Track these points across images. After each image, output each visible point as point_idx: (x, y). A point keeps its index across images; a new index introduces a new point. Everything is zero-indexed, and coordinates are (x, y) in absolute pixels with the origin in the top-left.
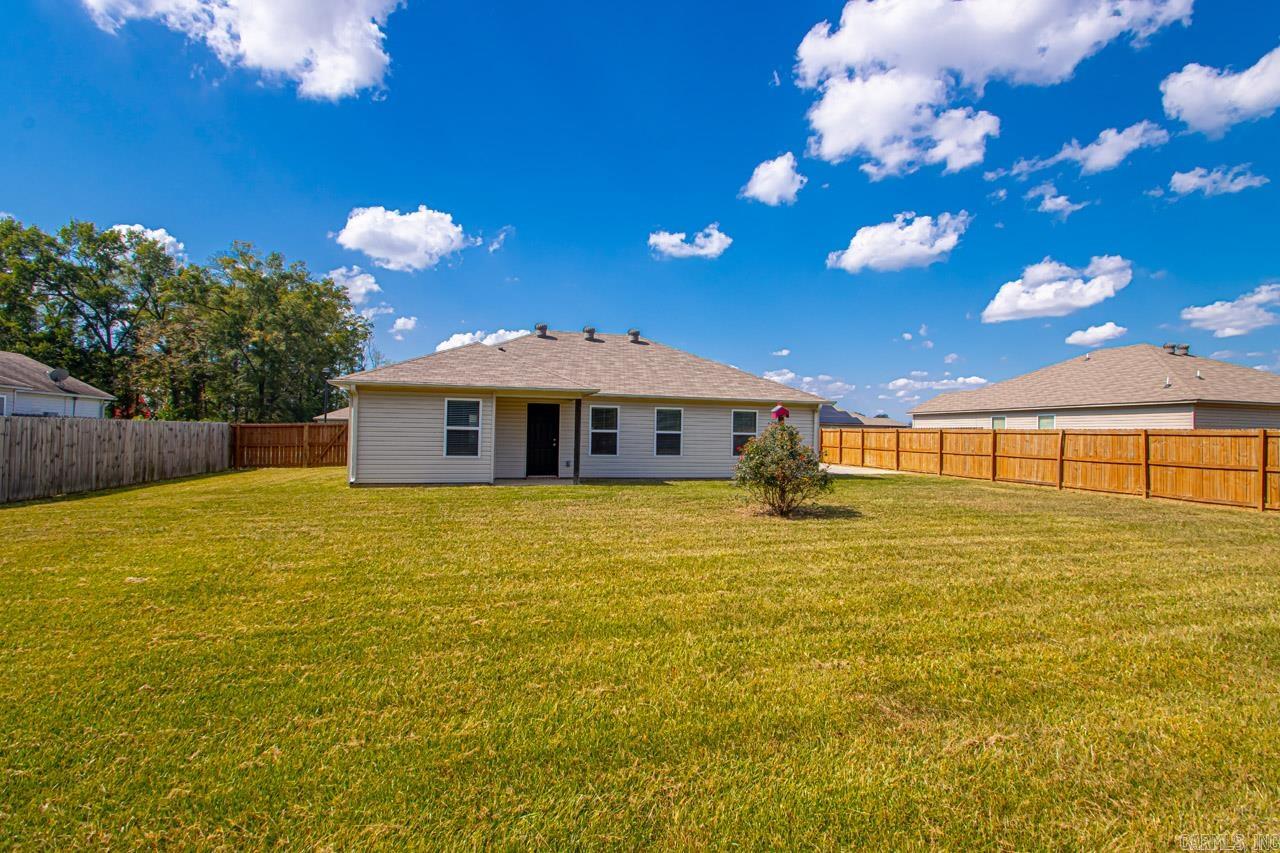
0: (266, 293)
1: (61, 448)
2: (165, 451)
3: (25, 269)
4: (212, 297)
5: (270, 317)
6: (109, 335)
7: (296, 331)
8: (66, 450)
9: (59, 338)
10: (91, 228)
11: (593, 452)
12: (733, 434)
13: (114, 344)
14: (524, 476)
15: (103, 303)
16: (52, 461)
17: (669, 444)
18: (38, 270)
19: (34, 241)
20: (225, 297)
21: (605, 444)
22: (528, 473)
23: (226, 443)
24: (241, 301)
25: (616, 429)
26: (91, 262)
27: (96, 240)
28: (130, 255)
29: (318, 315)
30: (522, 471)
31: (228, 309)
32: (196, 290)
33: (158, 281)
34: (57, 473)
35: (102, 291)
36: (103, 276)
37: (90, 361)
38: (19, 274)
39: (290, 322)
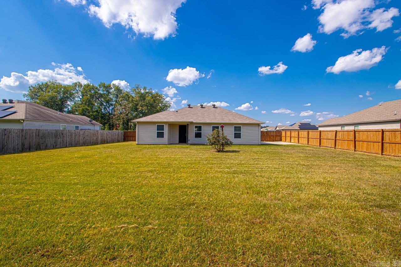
0: (143, 97)
1: (85, 136)
2: (108, 137)
3: (91, 95)
4: (130, 99)
5: (143, 103)
6: (109, 110)
7: (149, 107)
8: (86, 136)
9: (99, 111)
10: (105, 84)
11: (195, 137)
12: (234, 132)
13: (110, 112)
14: (178, 143)
15: (108, 102)
16: (83, 139)
18: (94, 95)
19: (93, 88)
20: (133, 99)
21: (198, 135)
22: (179, 143)
23: (122, 136)
24: (136, 100)
25: (201, 131)
26: (105, 92)
27: (106, 87)
28: (113, 89)
29: (155, 102)
30: (178, 142)
31: (135, 102)
32: (127, 97)
33: (119, 96)
34: (84, 141)
35: (107, 99)
36: (108, 95)
37: (105, 116)
38: (90, 96)
39: (148, 104)
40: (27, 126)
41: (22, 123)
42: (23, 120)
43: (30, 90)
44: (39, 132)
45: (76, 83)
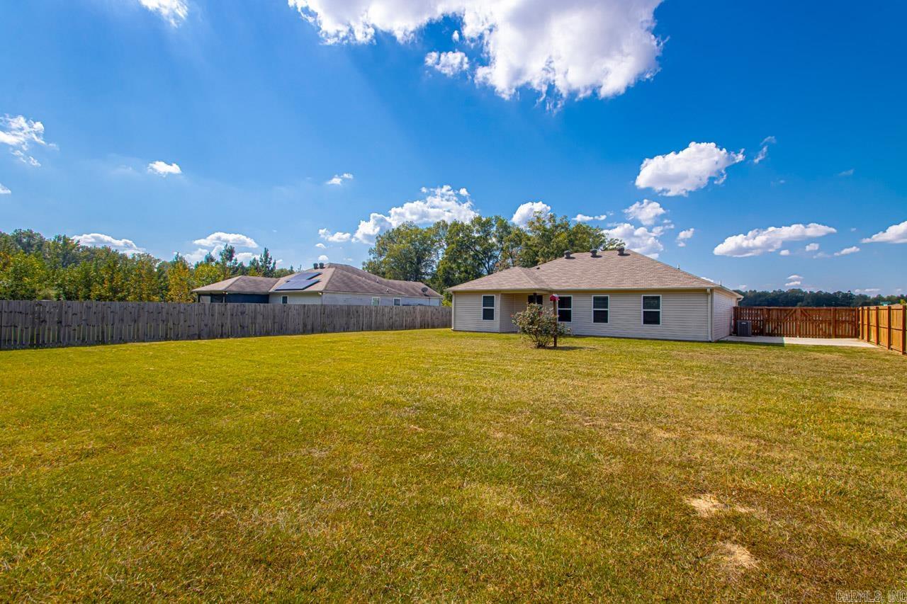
0: (547, 236)
12: (643, 310)
16: (390, 319)
17: (601, 317)
19: (462, 228)
25: (570, 308)
34: (391, 323)
40: (327, 300)
41: (320, 296)
42: (322, 292)
43: (378, 241)
44: (324, 309)
45: (439, 223)
